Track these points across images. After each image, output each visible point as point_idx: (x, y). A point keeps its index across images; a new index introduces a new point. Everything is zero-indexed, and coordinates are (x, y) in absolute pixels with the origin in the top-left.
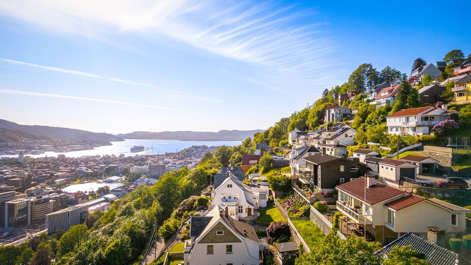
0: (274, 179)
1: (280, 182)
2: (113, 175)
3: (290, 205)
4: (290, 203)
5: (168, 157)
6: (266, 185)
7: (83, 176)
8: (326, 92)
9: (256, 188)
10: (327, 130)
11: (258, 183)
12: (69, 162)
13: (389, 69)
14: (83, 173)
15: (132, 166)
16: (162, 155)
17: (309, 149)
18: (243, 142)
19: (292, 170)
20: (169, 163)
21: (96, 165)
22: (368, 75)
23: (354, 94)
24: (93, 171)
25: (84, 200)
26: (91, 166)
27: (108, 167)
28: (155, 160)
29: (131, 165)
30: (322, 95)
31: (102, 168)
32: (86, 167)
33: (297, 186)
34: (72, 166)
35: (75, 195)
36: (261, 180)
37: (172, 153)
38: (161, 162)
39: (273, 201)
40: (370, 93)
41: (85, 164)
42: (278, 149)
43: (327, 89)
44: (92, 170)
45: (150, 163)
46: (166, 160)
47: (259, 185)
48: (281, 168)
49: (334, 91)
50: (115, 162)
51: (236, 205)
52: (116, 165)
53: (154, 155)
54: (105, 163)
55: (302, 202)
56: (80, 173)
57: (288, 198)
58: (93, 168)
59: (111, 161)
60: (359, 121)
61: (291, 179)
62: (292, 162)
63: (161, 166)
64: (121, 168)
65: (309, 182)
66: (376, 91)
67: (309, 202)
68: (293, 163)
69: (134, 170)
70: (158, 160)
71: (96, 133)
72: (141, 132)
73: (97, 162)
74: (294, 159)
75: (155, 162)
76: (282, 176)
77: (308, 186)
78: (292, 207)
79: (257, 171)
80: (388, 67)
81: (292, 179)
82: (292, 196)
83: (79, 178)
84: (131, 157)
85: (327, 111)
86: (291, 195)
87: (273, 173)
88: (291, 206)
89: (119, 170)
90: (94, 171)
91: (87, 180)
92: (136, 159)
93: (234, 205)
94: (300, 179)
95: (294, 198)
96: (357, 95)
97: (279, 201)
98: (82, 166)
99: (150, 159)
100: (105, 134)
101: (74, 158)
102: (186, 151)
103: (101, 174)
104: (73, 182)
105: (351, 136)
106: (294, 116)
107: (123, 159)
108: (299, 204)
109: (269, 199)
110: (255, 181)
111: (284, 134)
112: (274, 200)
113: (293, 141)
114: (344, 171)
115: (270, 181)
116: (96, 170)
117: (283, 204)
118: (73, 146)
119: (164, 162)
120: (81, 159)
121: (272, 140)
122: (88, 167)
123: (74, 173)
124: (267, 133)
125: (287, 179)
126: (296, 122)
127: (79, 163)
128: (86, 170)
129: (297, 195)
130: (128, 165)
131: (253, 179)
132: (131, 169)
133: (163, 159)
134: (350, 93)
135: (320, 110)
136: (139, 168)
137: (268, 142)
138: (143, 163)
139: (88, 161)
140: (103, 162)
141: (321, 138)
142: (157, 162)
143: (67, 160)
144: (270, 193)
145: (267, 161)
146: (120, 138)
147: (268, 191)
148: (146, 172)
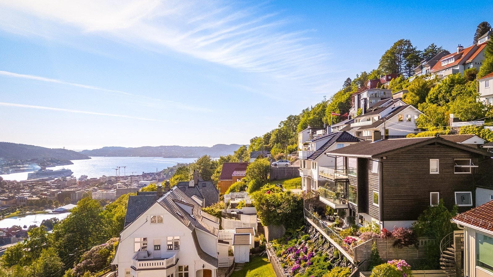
0: (267, 201)
1: (279, 206)
2: (67, 203)
3: (300, 263)
4: (301, 257)
5: (145, 178)
6: (251, 212)
7: (24, 205)
8: (348, 82)
9: (233, 220)
10: (363, 114)
11: (239, 209)
12: (7, 186)
13: (434, 48)
14: (25, 201)
15: (96, 190)
16: (138, 176)
17: (336, 138)
18: (235, 152)
19: (305, 183)
20: (145, 185)
21: (45, 191)
22: (405, 56)
23: (390, 77)
24: (39, 199)
25: (21, 238)
26: (38, 191)
27: (61, 192)
28: (127, 182)
29: (94, 189)
30: (343, 86)
31: (53, 194)
32: (30, 192)
33: (315, 215)
34: (10, 192)
35: (7, 231)
36: (245, 204)
37: (152, 173)
38: (135, 184)
39: (263, 248)
40: (419, 70)
41: (29, 189)
42: (283, 156)
43: (349, 79)
44: (39, 197)
45: (120, 186)
46: (142, 182)
47: (241, 213)
48: (284, 181)
49: (359, 80)
50: (73, 186)
51: (168, 267)
52: (72, 190)
53: (126, 176)
54: (58, 187)
55: (331, 255)
56: (20, 201)
57: (296, 243)
58: (40, 194)
59: (66, 184)
60: (413, 101)
61: (302, 199)
62: (304, 167)
63: (132, 189)
64: (79, 194)
65: (344, 203)
66: (428, 63)
67: (351, 259)
68: (306, 167)
69: (97, 196)
70: (131, 182)
71: (52, 149)
72: (113, 147)
73: (47, 187)
74: (308, 158)
75: (127, 185)
76: (284, 194)
77: (342, 213)
78: (304, 266)
79: (242, 189)
80: (433, 44)
81: (305, 199)
82: (304, 236)
83: (18, 208)
84: (95, 178)
85: (356, 97)
86: (302, 235)
87: (268, 189)
88: (302, 264)
89: (77, 196)
90: (41, 198)
91: (30, 210)
92: (102, 181)
93: (162, 266)
94: (322, 199)
95: (310, 244)
96: (395, 78)
97: (275, 248)
98: (26, 191)
99: (121, 181)
100: (64, 150)
101: (15, 181)
102: (169, 170)
103: (50, 202)
104: (10, 214)
105: (410, 120)
106: (306, 112)
107: (84, 182)
108: (322, 262)
109: (257, 243)
110: (234, 206)
111: (292, 137)
112: (266, 245)
113: (304, 144)
114: (438, 173)
115: (259, 204)
116: (43, 197)
117: (284, 258)
118: (18, 166)
119: (138, 184)
120: (25, 183)
121: (275, 146)
122: (34, 194)
123: (12, 201)
124: (267, 137)
125: (294, 199)
126: (309, 120)
127: (21, 187)
128: (29, 197)
129: (317, 235)
130: (91, 189)
131: (232, 202)
132: (94, 194)
133: (137, 181)
134: (384, 79)
135: (342, 102)
136: (105, 192)
137: (269, 149)
138: (110, 186)
139: (35, 185)
140: (56, 186)
141: (353, 128)
142: (130, 185)
143: (6, 184)
144: (260, 230)
145: (259, 169)
146: (84, 155)
147: (257, 225)
148: (113, 198)
